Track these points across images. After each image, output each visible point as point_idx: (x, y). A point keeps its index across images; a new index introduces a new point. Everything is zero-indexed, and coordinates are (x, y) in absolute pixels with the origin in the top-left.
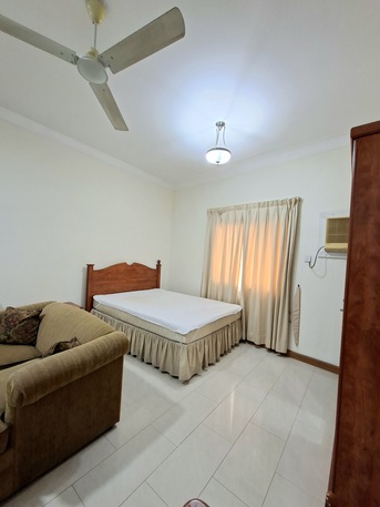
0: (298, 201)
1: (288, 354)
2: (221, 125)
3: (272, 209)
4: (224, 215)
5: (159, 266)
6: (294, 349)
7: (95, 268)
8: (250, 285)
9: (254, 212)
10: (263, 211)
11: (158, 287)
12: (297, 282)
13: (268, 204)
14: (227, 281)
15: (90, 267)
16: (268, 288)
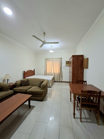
0: (62, 58)
1: (61, 82)
2: (52, 46)
3: (58, 59)
4: (49, 60)
5: (34, 70)
6: (62, 81)
7: (25, 72)
8: (55, 72)
9: (54, 59)
10: (56, 59)
11: (34, 75)
12: (62, 71)
13: (57, 58)
14: (50, 72)
15: (24, 71)
16: (58, 72)
